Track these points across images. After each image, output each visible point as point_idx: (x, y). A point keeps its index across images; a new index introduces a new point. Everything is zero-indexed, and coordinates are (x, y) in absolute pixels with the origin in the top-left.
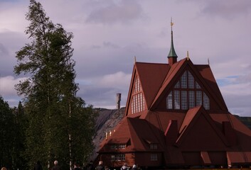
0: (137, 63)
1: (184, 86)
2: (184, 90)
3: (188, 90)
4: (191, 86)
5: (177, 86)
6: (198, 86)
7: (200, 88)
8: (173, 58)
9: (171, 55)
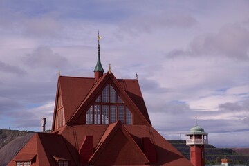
0: (61, 77)
1: (105, 100)
2: (105, 104)
3: (110, 104)
4: (113, 100)
5: (98, 100)
6: (121, 101)
7: (123, 102)
8: (100, 72)
9: (97, 69)
